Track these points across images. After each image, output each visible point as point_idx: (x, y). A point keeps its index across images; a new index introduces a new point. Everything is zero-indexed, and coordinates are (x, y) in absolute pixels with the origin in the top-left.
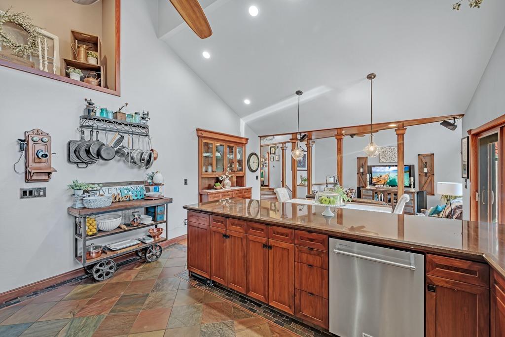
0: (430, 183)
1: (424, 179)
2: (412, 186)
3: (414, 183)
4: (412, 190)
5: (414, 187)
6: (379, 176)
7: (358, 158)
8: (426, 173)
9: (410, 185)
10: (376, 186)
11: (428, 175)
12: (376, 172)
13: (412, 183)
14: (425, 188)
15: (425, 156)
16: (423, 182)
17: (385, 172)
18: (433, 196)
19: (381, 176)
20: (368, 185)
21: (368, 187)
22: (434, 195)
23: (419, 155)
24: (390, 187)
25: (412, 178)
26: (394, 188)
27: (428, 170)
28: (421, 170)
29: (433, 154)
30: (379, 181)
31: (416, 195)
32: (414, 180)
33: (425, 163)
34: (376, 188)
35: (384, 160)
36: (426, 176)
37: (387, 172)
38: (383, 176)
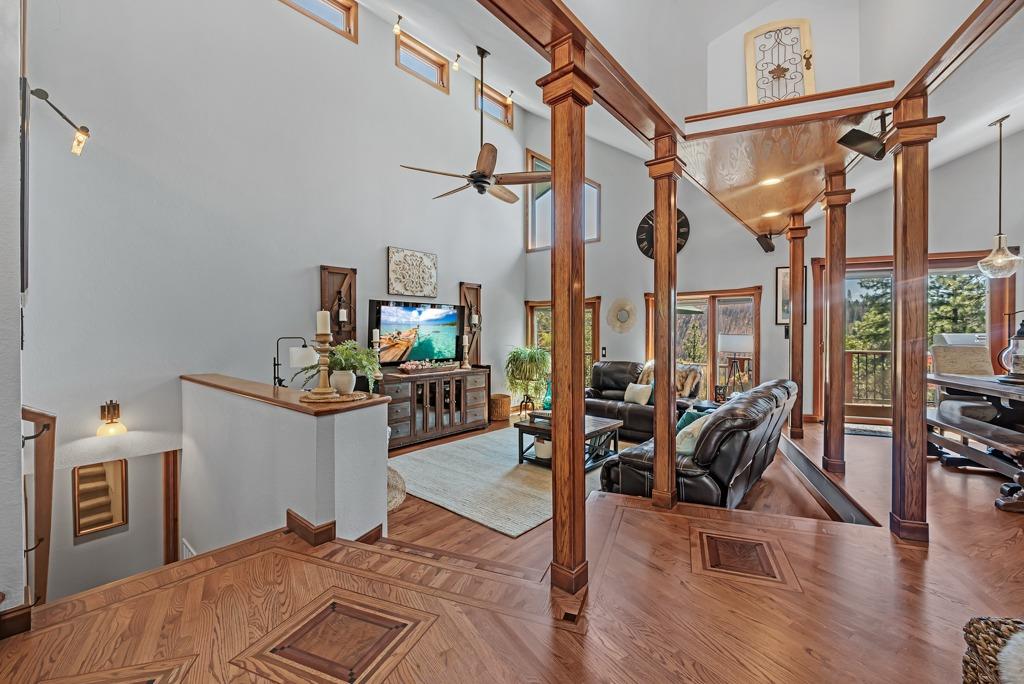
0: (476, 346)
2: (466, 356)
6: (395, 333)
7: (321, 267)
11: (473, 329)
12: (391, 324)
15: (469, 287)
17: (408, 324)
19: (399, 333)
23: (461, 284)
29: (480, 287)
30: (393, 346)
36: (471, 333)
37: (414, 323)
38: (405, 332)
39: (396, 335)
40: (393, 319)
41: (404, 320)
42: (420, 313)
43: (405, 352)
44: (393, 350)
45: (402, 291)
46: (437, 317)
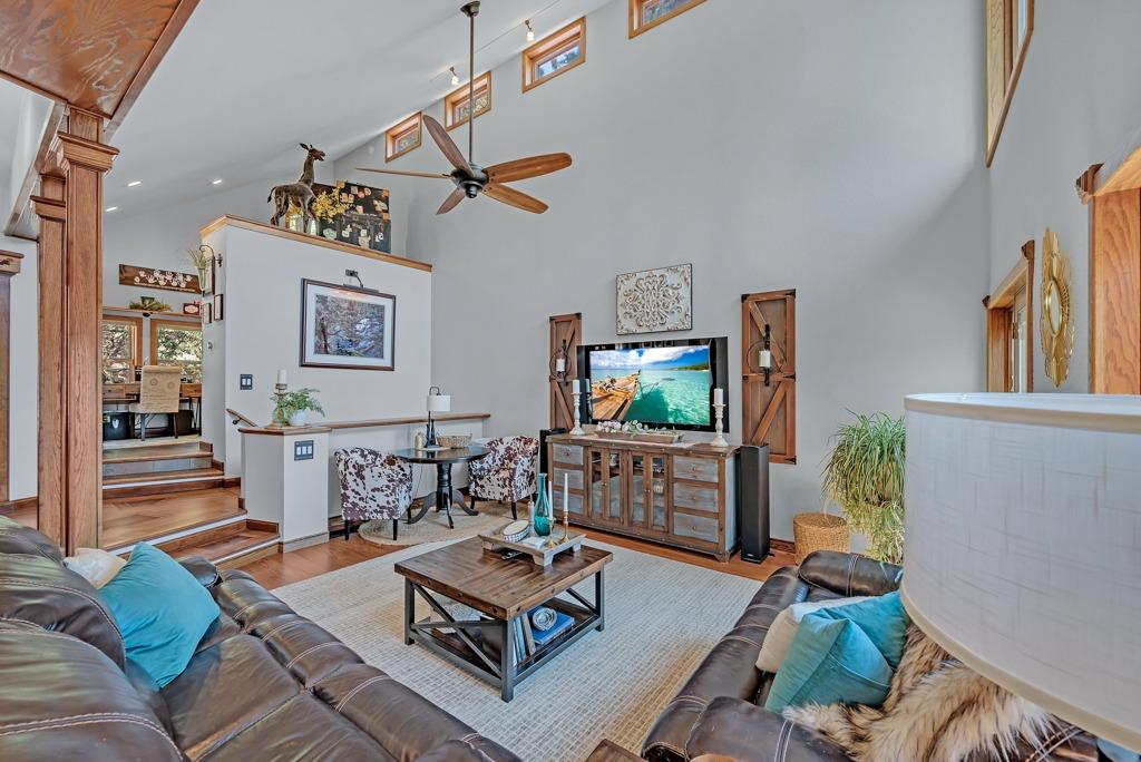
0: (782, 410)
1: (760, 394)
2: (720, 425)
3: (726, 411)
4: (720, 441)
5: (726, 430)
6: (607, 381)
7: (552, 319)
8: (767, 372)
9: (713, 419)
10: (599, 427)
11: (774, 378)
12: (601, 369)
13: (719, 415)
14: (762, 434)
15: (763, 300)
16: (758, 409)
18: (790, 467)
19: (613, 381)
20: (577, 422)
21: (578, 432)
22: (794, 461)
23: (744, 297)
24: (646, 432)
25: (719, 392)
26: (657, 433)
27: (772, 357)
28: (750, 357)
29: (793, 293)
30: (606, 397)
31: (729, 463)
32: (726, 400)
33: (762, 330)
34: (601, 434)
35: (629, 325)
36: (767, 385)
37: (633, 367)
38: (621, 380)
39: (609, 383)
40: (604, 363)
41: (618, 364)
42: (641, 354)
43: (623, 406)
44: (605, 403)
45: (634, 328)
46: (670, 358)
